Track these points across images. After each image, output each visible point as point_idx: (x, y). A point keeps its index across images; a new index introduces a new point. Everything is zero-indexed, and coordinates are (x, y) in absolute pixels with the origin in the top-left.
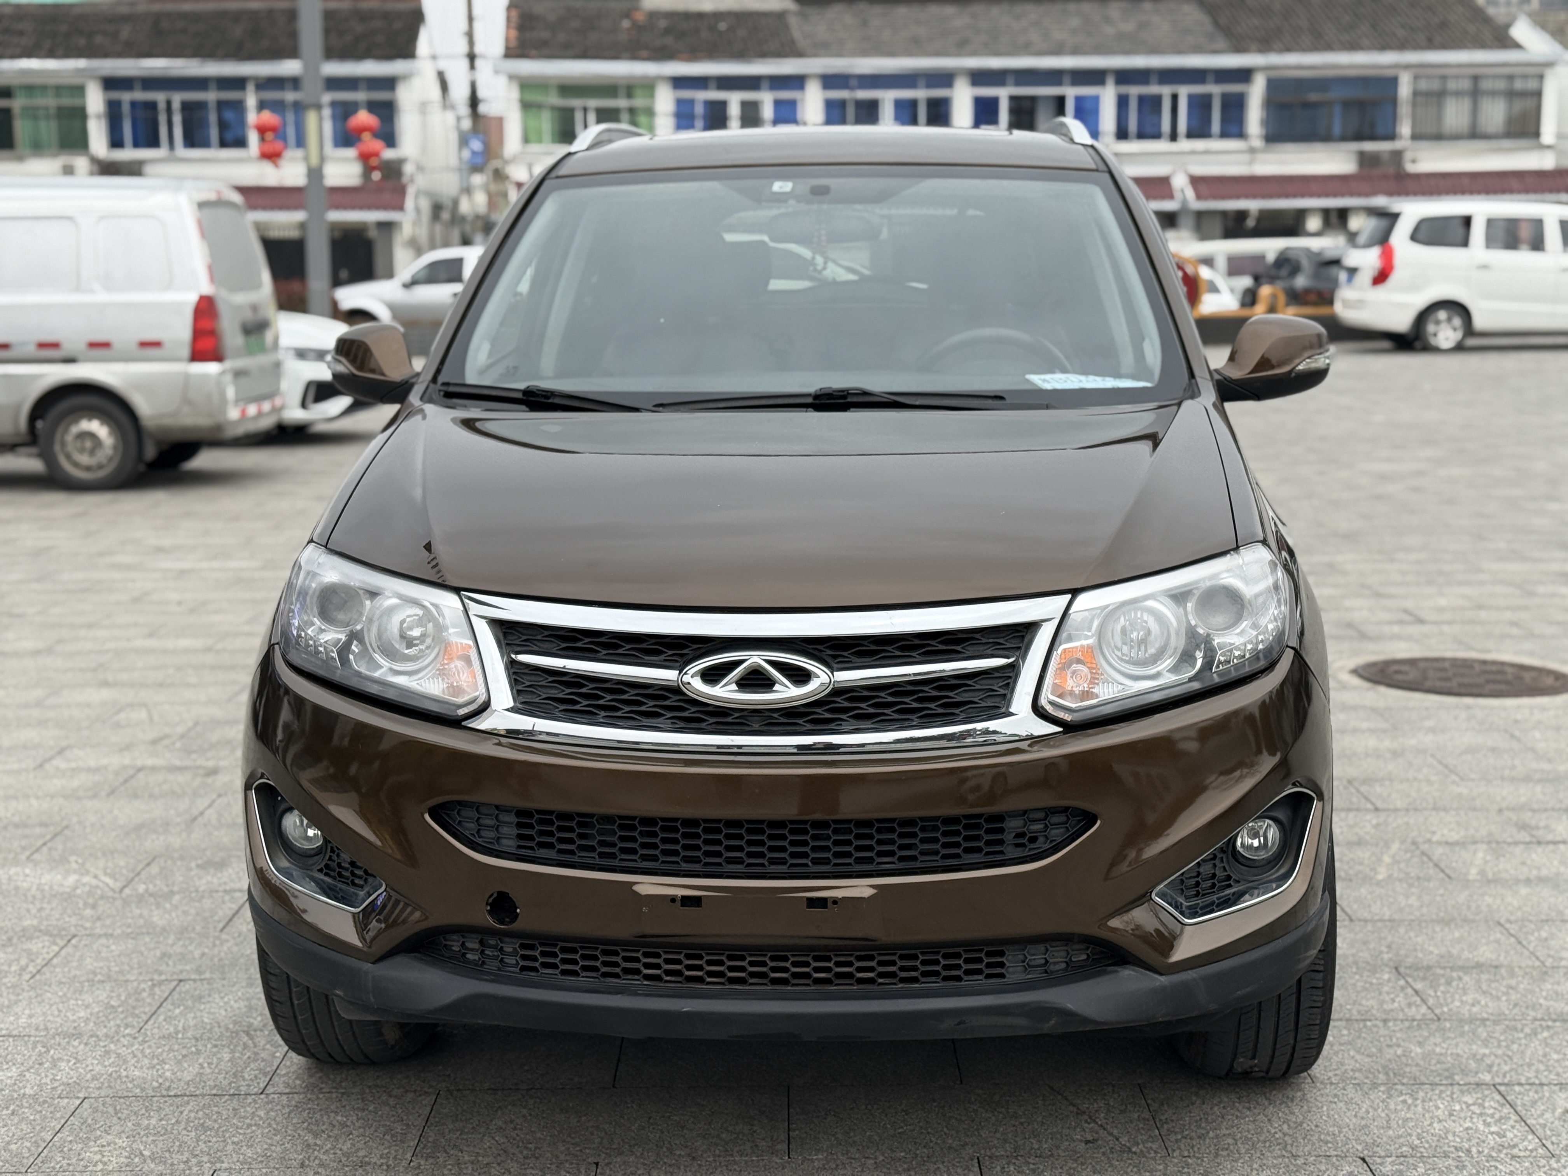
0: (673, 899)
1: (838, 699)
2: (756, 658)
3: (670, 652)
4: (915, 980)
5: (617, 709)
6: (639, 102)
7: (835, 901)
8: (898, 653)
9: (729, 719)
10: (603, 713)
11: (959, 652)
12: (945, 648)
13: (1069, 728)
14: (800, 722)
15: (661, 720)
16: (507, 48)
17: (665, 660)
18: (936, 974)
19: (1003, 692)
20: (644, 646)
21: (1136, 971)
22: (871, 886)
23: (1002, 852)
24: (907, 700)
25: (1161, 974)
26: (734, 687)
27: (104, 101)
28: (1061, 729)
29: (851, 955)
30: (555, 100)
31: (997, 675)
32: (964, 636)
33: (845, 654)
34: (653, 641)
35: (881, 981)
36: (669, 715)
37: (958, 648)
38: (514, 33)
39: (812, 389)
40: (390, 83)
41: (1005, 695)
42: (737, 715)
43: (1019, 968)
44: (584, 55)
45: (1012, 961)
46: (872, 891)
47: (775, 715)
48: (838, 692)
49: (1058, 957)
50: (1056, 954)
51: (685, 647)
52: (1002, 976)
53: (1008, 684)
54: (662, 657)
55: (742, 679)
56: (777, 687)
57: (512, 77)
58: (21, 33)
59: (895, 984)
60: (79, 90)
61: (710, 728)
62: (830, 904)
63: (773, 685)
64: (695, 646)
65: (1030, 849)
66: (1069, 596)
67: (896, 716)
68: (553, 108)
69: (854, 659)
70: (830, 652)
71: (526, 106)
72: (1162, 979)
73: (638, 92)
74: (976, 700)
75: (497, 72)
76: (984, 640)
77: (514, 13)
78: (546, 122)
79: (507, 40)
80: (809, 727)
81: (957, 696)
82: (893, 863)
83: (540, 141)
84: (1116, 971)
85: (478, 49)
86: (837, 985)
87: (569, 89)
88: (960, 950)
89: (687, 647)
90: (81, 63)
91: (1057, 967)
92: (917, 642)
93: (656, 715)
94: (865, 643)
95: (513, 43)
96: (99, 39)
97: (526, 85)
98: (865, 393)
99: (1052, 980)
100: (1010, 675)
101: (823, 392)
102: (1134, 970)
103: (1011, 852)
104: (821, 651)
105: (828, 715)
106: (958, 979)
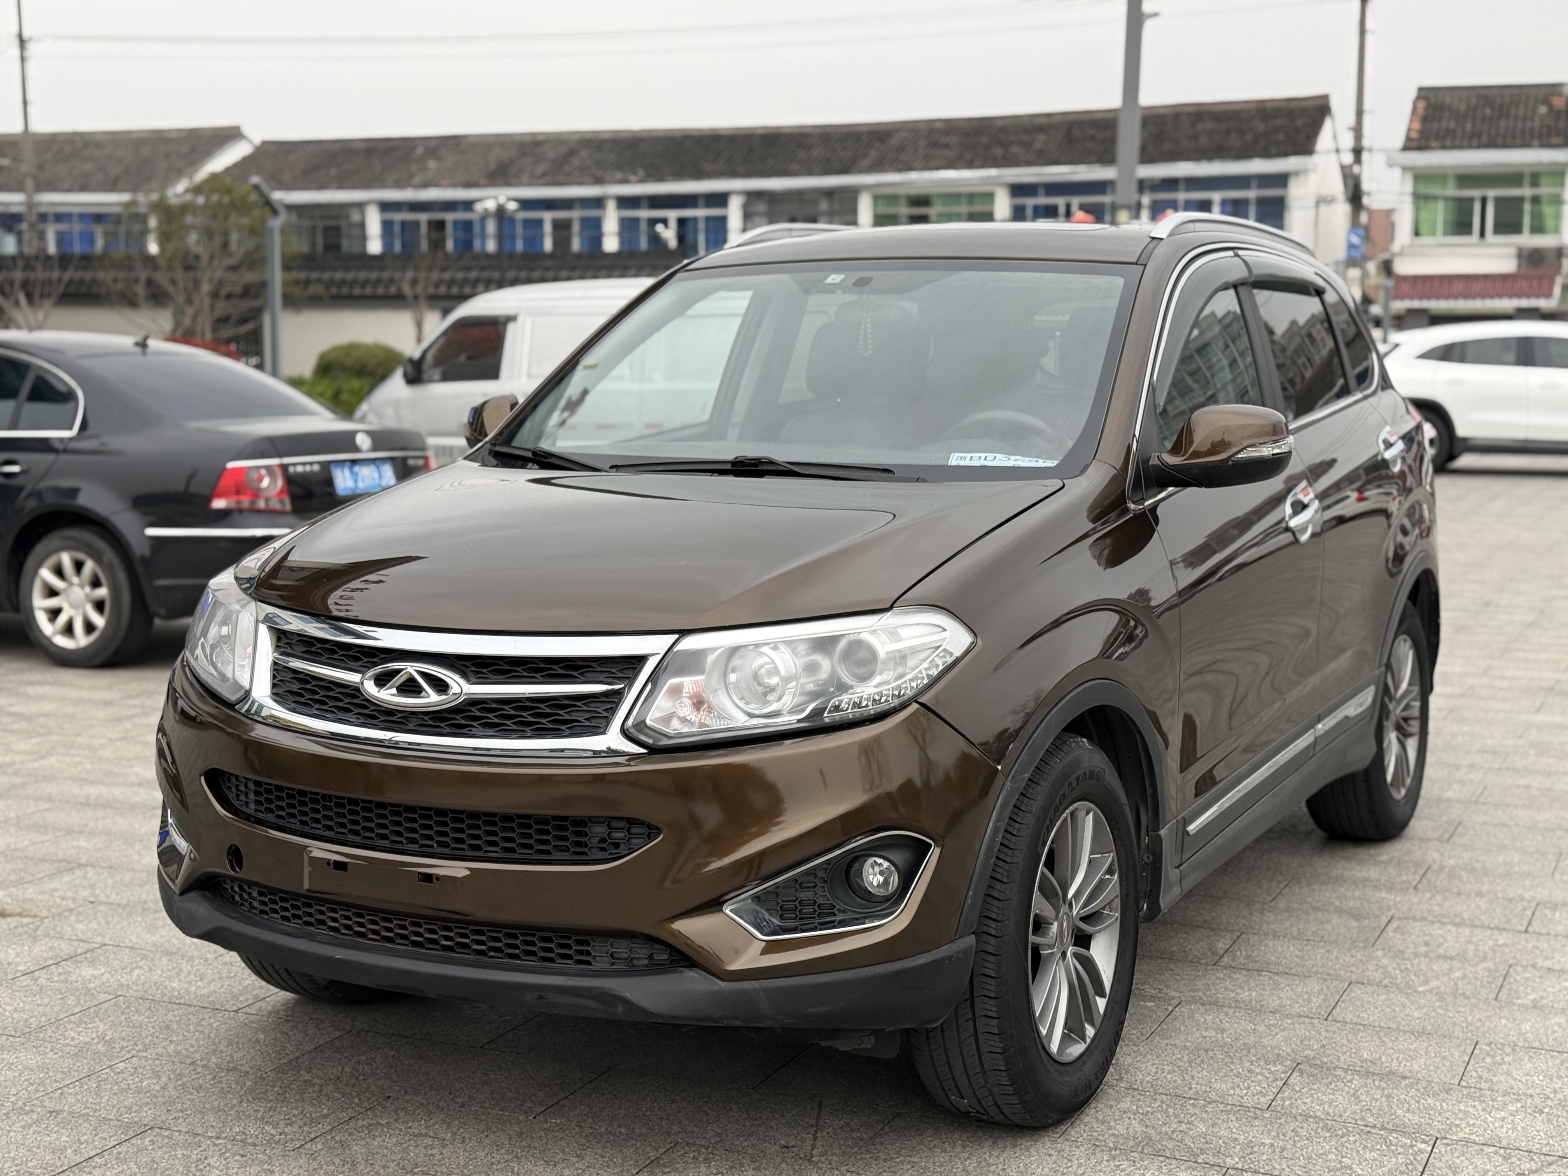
0: (328, 862)
1: (473, 709)
2: (411, 669)
3: (366, 660)
4: (516, 957)
5: (326, 704)
6: (1544, 190)
7: (438, 878)
8: (525, 674)
9: (394, 719)
10: (317, 706)
11: (576, 677)
12: (564, 672)
13: (654, 751)
14: (442, 725)
15: (350, 714)
16: (1408, 139)
17: (362, 666)
18: (533, 953)
19: (605, 714)
20: (351, 653)
21: (699, 974)
22: (468, 868)
23: (585, 853)
24: (525, 714)
25: (723, 980)
26: (394, 691)
27: (1011, 206)
28: (645, 751)
29: (467, 928)
30: (1452, 191)
31: (604, 699)
32: (583, 664)
33: (484, 671)
34: (356, 649)
35: (492, 954)
36: (356, 711)
37: (575, 674)
38: (1417, 126)
39: (731, 457)
40: (1282, 180)
41: (606, 717)
42: (400, 715)
43: (605, 959)
44: (1491, 144)
45: (599, 952)
46: (468, 872)
47: (426, 718)
48: (474, 702)
49: (641, 953)
50: (639, 951)
51: (376, 656)
52: (589, 963)
53: (612, 708)
54: (360, 663)
55: (402, 685)
56: (423, 694)
57: (1405, 169)
58: (947, 146)
59: (501, 958)
60: (989, 197)
61: (382, 725)
62: (434, 880)
63: (421, 692)
64: (382, 656)
65: (611, 854)
66: (676, 636)
67: (514, 727)
68: (1446, 199)
69: (490, 675)
70: (473, 669)
71: (1419, 198)
72: (723, 984)
73: (1544, 180)
74: (581, 719)
75: (1391, 165)
76: (599, 669)
77: (1421, 105)
78: (1439, 213)
79: (1409, 130)
80: (448, 730)
81: (564, 715)
82: (497, 852)
83: (1433, 233)
84: (682, 972)
85: (1366, 142)
86: (458, 953)
87: (1466, 179)
88: (552, 935)
89: (377, 656)
90: (992, 172)
91: (641, 962)
92: (542, 665)
93: (348, 710)
94: (501, 663)
95: (1414, 135)
96: (1015, 149)
97: (1420, 176)
98: (771, 462)
99: (632, 971)
100: (613, 699)
101: (738, 460)
102: (697, 973)
103: (596, 854)
104: (467, 667)
105: (463, 722)
106: (552, 960)
